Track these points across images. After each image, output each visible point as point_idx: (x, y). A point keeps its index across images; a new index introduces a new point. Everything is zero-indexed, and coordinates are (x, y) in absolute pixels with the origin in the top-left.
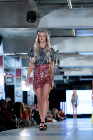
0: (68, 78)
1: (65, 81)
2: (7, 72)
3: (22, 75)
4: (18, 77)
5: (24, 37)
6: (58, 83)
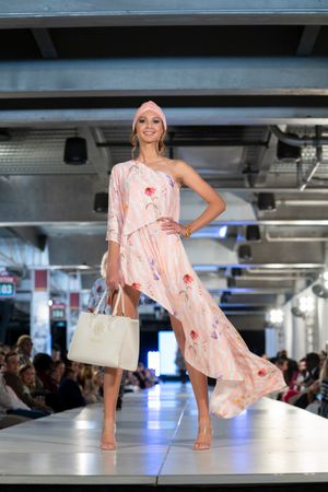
1: (158, 316)
2: (55, 299)
3: (81, 304)
4: (74, 308)
5: (87, 237)
6: (144, 318)
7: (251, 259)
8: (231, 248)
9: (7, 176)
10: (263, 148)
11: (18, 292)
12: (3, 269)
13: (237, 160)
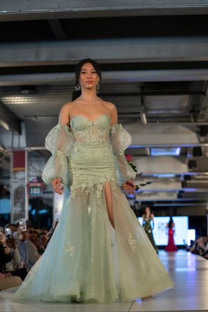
0: (140, 204)
7: (196, 169)
8: (184, 162)
9: (36, 117)
10: (202, 96)
11: (44, 193)
12: (35, 178)
13: (186, 104)
